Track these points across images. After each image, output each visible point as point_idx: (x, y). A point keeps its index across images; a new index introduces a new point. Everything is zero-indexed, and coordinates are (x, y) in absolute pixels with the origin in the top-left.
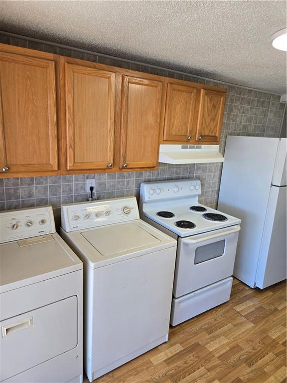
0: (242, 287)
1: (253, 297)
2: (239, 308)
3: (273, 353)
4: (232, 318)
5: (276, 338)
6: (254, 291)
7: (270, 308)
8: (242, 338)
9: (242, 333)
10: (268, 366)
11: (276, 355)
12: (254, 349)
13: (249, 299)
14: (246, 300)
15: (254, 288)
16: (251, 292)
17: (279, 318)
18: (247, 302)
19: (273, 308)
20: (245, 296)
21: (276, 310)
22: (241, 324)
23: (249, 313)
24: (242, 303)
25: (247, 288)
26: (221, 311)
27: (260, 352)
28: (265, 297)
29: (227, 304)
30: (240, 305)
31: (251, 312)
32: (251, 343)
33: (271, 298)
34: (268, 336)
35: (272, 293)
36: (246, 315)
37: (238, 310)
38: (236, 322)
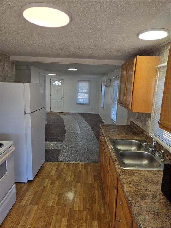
0: (19, 186)
1: (29, 188)
2: (24, 202)
3: (54, 215)
4: (23, 212)
5: (52, 205)
6: (28, 184)
7: (41, 189)
8: (35, 220)
9: (33, 217)
10: (56, 225)
11: (56, 215)
12: (44, 221)
13: (27, 191)
14: (26, 193)
15: (27, 182)
16: (26, 186)
17: (48, 191)
18: (27, 193)
19: (42, 187)
20: (24, 191)
21: (44, 187)
22: (30, 211)
23: (31, 200)
24: (24, 196)
25: (23, 185)
26: (13, 213)
27: (49, 220)
28: (35, 183)
29: (15, 204)
30: (24, 199)
31: (32, 199)
32: (41, 219)
33: (39, 182)
34: (48, 206)
35: (38, 179)
36: (30, 203)
37: (24, 203)
38: (26, 213)
